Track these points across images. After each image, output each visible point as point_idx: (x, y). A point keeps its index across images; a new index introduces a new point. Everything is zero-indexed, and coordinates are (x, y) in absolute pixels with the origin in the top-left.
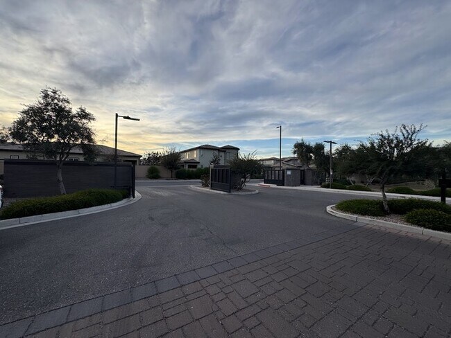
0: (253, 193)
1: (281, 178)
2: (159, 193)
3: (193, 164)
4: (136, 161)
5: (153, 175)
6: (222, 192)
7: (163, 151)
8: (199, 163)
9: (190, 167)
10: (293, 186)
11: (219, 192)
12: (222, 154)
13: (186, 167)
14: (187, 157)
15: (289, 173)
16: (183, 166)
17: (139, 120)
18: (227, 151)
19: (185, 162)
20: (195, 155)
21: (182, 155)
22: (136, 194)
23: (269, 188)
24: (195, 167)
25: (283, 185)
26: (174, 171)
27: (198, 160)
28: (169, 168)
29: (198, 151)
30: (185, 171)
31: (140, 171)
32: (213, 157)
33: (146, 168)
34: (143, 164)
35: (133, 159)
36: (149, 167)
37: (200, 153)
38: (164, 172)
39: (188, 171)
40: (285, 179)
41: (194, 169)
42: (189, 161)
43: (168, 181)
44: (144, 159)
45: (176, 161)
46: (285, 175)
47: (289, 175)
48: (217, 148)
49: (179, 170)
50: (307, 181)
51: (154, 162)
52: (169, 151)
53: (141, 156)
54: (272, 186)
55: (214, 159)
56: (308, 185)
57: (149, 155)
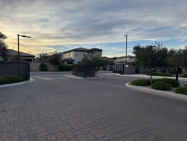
0: (99, 78)
1: (122, 70)
2: (45, 79)
3: (70, 61)
4: (32, 59)
5: (43, 68)
6: (81, 78)
7: (50, 52)
8: (75, 60)
9: (68, 63)
10: (129, 74)
12: (90, 54)
13: (66, 63)
14: (67, 56)
16: (64, 62)
17: (31, 37)
18: (94, 52)
19: (65, 60)
20: (72, 55)
21: (63, 55)
22: (31, 79)
23: (116, 76)
24: (72, 63)
25: (123, 74)
26: (57, 66)
27: (73, 58)
28: (54, 64)
29: (74, 52)
30: (64, 65)
31: (34, 66)
32: (83, 56)
34: (37, 62)
35: (30, 58)
36: (40, 63)
38: (50, 66)
39: (67, 66)
40: (125, 70)
41: (71, 65)
42: (68, 59)
43: (53, 72)
44: (37, 58)
45: (58, 59)
46: (125, 67)
47: (127, 68)
48: (87, 50)
49: (60, 65)
50: (140, 71)
51: (44, 60)
52: (53, 53)
53: (35, 56)
54: (117, 74)
55: (84, 58)
56: (141, 74)
57: (41, 55)
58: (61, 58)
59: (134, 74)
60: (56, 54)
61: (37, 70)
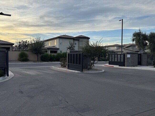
0: (100, 71)
1: (122, 60)
2: (28, 73)
3: (54, 50)
4: (10, 48)
5: (23, 58)
6: (76, 71)
7: (30, 40)
8: (59, 49)
9: (52, 52)
10: (131, 66)
11: (74, 71)
12: (77, 42)
13: (49, 52)
14: (49, 45)
15: (129, 56)
17: (10, 15)
18: (81, 40)
19: (49, 49)
20: (56, 44)
21: (46, 43)
22: (10, 73)
24: (56, 52)
25: (124, 66)
26: (40, 56)
27: (58, 47)
28: (35, 54)
29: (58, 40)
30: (48, 55)
31: (13, 55)
33: (18, 53)
34: (15, 50)
36: (20, 52)
37: (59, 41)
38: (31, 56)
39: (51, 55)
40: (126, 61)
41: (55, 54)
42: (52, 48)
43: (35, 63)
44: (16, 46)
45: (40, 47)
46: (126, 58)
47: (129, 58)
48: (73, 38)
49: (43, 54)
50: (143, 62)
51: (24, 48)
52: (35, 40)
53: (14, 44)
54: (115, 66)
55: (70, 46)
56: (144, 65)
57: (20, 43)
58: (44, 47)
59: (137, 66)
60: (39, 42)
61: (16, 61)
